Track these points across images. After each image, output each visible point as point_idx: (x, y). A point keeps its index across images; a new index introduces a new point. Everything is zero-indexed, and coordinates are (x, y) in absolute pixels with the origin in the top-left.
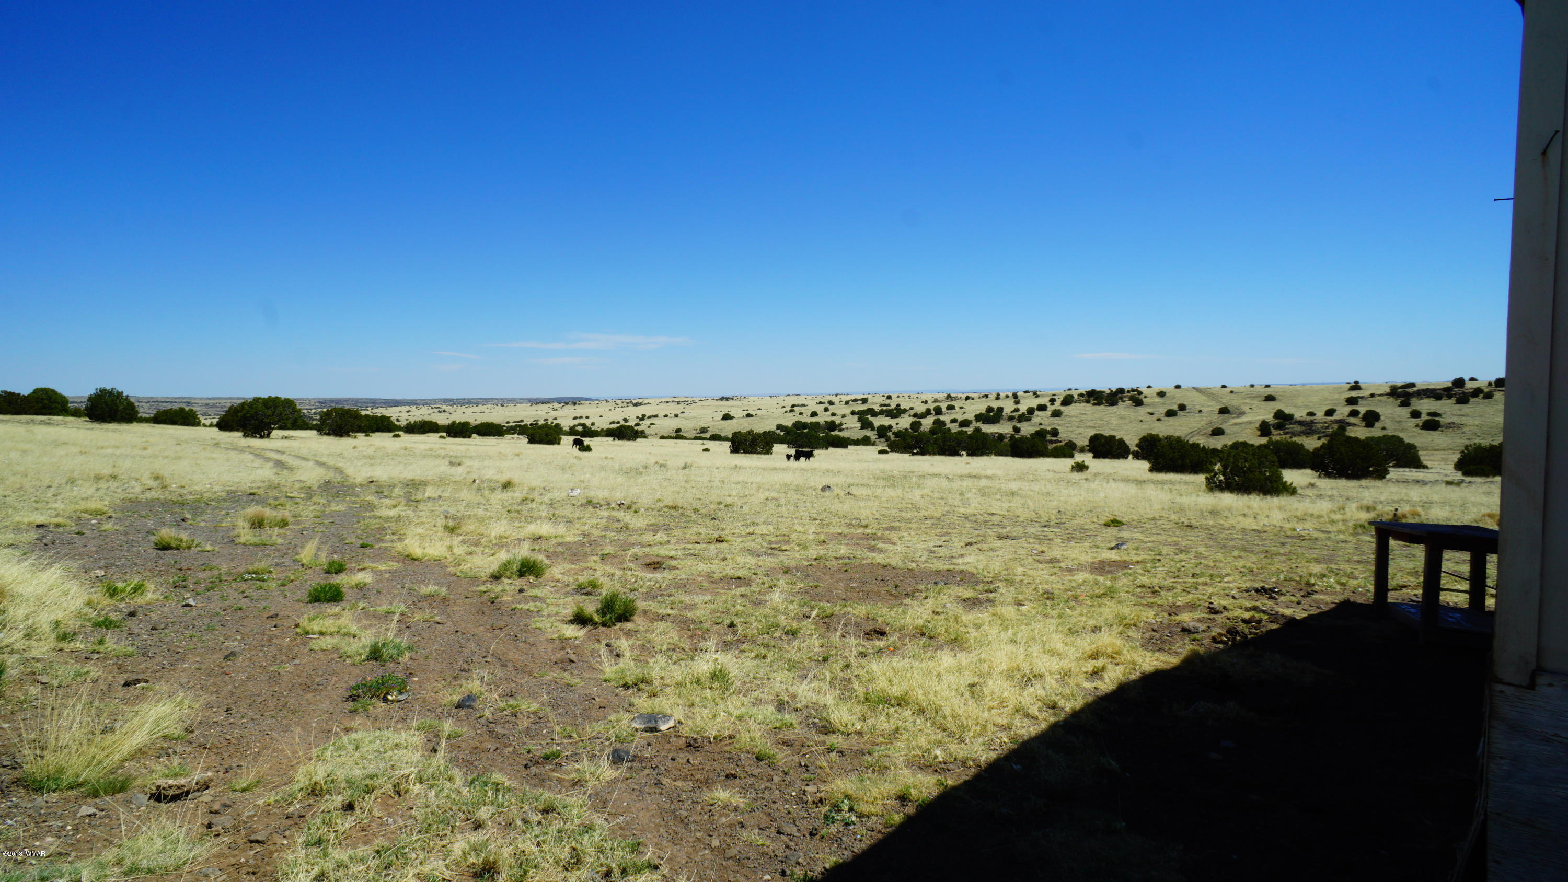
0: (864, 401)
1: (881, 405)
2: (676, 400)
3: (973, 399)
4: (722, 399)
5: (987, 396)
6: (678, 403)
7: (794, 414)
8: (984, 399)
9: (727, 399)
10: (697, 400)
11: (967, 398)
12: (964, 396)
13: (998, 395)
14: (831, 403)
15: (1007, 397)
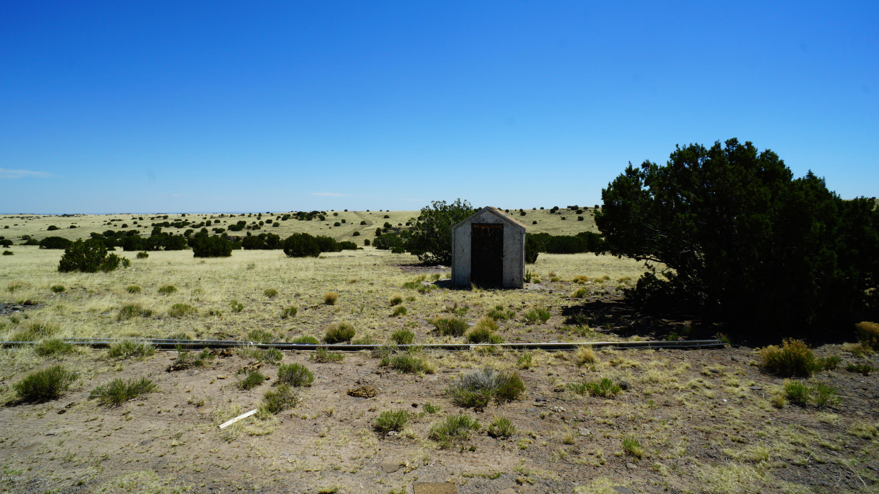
0: (165, 217)
1: (175, 220)
2: (21, 216)
3: (235, 216)
4: (64, 215)
5: (243, 215)
6: (22, 218)
7: (110, 226)
8: (242, 217)
9: (68, 216)
10: (41, 216)
11: (231, 216)
12: (229, 215)
13: (251, 214)
14: (141, 219)
15: (255, 215)
